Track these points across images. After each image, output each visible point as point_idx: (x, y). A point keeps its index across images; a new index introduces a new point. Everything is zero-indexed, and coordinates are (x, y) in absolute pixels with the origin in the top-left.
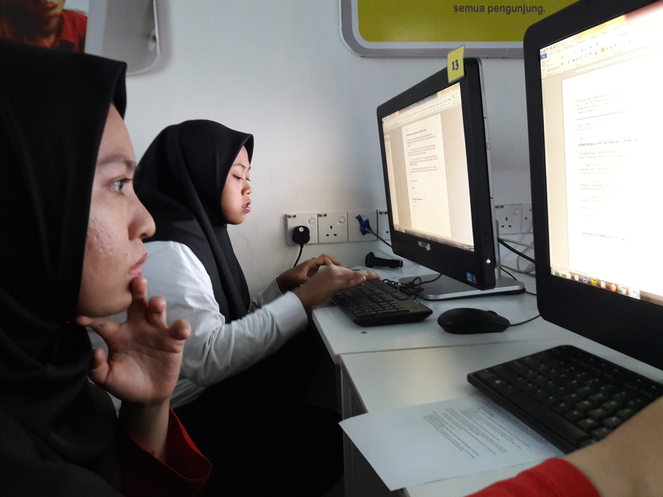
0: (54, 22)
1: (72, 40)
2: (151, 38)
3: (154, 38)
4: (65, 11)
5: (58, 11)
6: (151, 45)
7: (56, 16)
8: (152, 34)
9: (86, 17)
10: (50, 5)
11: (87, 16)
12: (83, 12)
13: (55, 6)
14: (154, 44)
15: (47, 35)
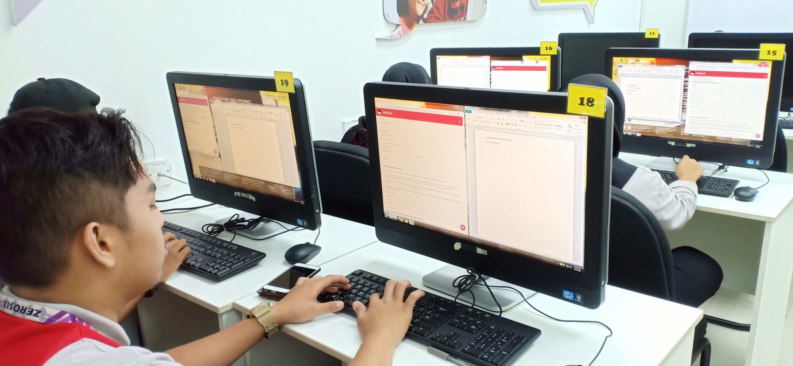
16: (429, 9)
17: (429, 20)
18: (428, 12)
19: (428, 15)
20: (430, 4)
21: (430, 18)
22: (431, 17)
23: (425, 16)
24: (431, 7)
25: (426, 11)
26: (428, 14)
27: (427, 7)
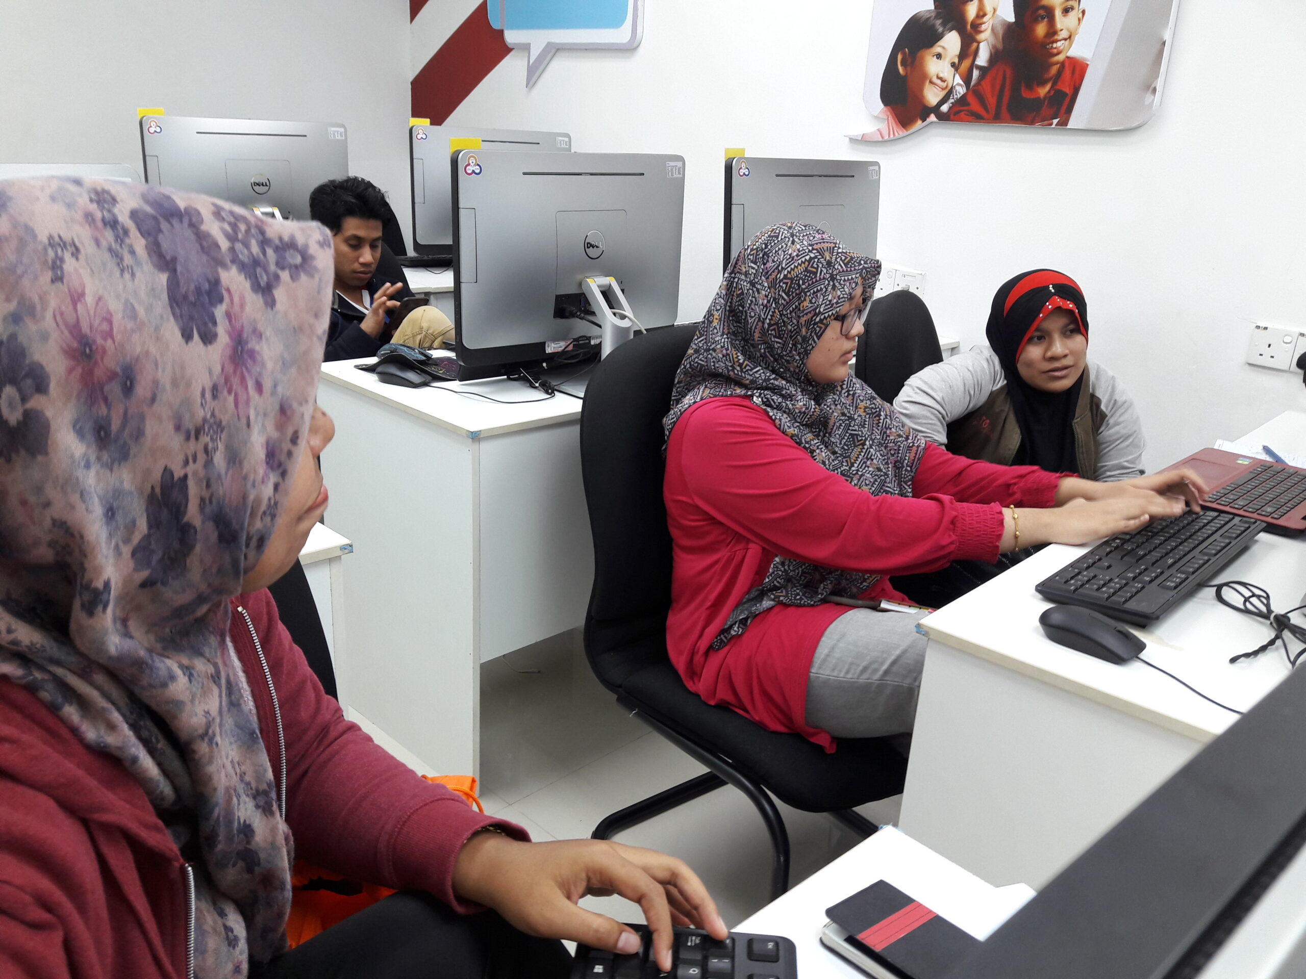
0: (1054, 69)
1: (1067, 90)
2: (1151, 90)
3: (1155, 90)
4: (1068, 57)
5: (1061, 57)
6: (1149, 98)
7: (1057, 63)
8: (1153, 86)
9: (1087, 65)
10: (1055, 51)
11: (1088, 63)
12: (1086, 60)
13: (1059, 53)
14: (1153, 97)
15: (1043, 83)
16: (955, 96)
17: (952, 117)
18: (951, 101)
19: (950, 108)
20: (960, 87)
21: (955, 114)
22: (961, 111)
23: (945, 108)
24: (962, 93)
25: (949, 98)
26: (951, 105)
27: (950, 92)
